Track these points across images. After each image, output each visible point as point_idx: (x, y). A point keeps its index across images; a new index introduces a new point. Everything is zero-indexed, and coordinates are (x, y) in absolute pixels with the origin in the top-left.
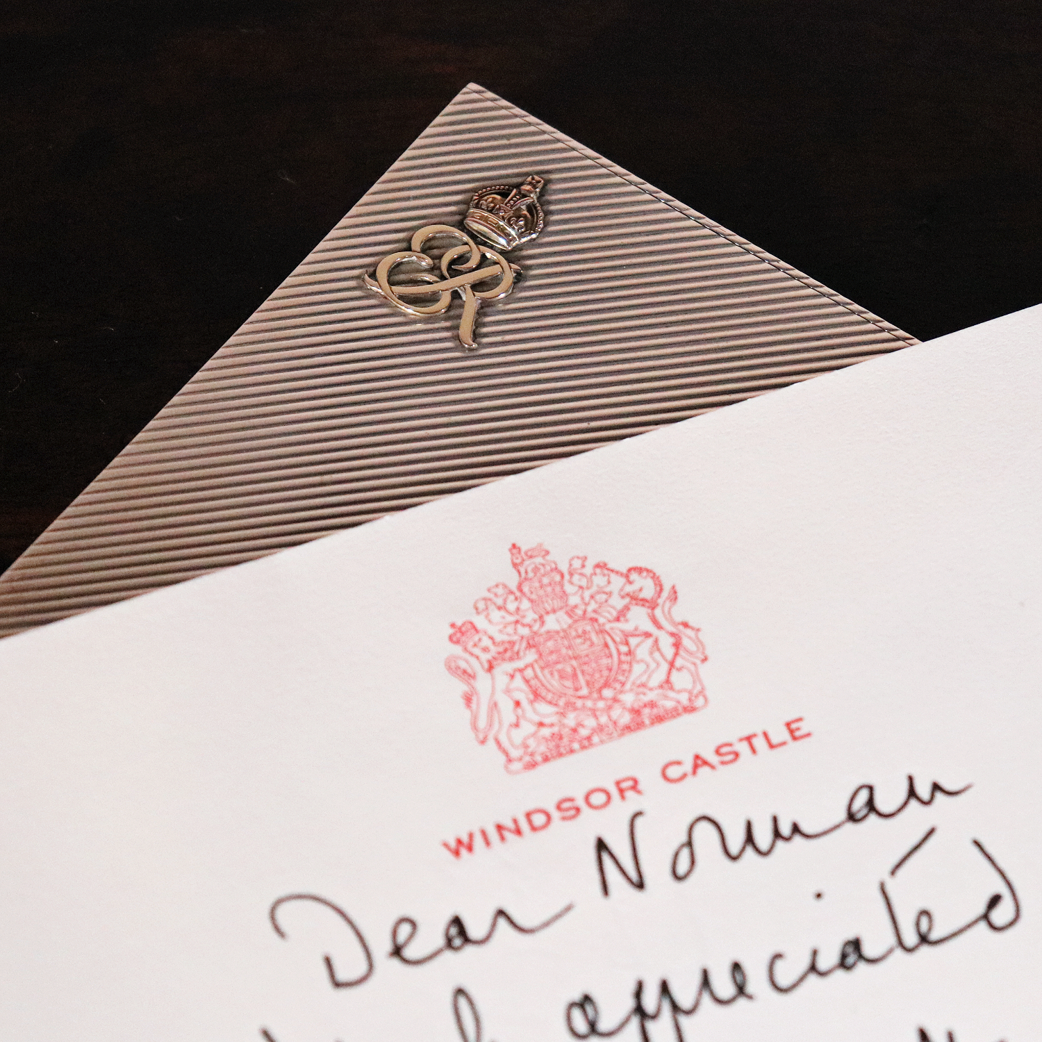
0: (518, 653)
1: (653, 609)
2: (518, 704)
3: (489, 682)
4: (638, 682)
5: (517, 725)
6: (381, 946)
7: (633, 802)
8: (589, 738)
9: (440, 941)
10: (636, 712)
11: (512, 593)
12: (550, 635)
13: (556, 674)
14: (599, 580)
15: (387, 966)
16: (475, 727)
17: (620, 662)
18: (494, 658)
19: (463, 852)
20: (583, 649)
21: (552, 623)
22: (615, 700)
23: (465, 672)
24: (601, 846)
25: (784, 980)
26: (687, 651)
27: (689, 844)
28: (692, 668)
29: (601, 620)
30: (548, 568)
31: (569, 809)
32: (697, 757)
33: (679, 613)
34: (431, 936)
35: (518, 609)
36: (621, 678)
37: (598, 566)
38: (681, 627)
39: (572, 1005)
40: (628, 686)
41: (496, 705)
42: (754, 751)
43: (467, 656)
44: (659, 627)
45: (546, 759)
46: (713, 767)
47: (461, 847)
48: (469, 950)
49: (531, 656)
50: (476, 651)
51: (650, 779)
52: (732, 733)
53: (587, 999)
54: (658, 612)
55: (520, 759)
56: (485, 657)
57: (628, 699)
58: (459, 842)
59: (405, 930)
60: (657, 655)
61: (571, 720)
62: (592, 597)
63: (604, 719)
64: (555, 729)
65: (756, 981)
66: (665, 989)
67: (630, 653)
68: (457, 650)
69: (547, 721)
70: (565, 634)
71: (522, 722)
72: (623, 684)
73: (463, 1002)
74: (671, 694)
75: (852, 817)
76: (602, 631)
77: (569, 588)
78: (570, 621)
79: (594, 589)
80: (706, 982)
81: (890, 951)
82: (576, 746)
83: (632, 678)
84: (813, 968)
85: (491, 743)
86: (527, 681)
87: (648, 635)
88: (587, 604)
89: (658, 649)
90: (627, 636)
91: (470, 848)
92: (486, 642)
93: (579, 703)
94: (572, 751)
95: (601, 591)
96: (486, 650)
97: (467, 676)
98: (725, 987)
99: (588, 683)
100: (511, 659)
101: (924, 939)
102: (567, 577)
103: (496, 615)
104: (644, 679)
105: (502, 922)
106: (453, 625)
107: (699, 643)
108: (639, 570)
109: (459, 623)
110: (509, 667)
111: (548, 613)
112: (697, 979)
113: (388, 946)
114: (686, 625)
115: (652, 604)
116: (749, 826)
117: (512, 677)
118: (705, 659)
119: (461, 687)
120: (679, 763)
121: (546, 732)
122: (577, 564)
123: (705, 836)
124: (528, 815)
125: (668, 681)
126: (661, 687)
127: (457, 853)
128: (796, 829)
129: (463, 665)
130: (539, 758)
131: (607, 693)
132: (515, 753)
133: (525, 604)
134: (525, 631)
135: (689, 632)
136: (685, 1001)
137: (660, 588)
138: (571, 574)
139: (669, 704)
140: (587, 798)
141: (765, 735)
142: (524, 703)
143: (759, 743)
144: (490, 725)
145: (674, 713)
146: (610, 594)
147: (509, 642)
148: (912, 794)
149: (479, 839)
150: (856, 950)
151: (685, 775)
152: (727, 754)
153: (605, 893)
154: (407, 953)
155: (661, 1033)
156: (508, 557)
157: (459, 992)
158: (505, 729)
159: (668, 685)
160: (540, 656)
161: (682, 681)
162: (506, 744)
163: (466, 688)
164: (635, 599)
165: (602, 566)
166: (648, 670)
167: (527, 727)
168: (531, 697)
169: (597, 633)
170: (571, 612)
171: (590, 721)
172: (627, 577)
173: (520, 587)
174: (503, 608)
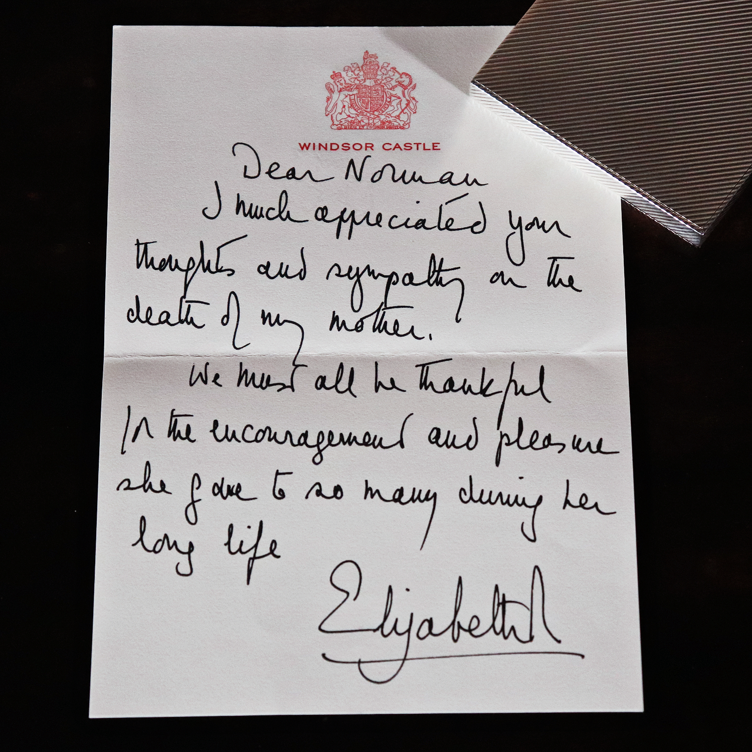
0: (352, 89)
1: (405, 89)
2: (344, 106)
3: (338, 95)
4: (388, 113)
5: (341, 114)
6: (265, 169)
7: (369, 152)
8: (363, 126)
9: (285, 174)
10: (383, 123)
11: (359, 67)
12: (366, 87)
13: (361, 101)
14: (391, 73)
15: (264, 176)
16: (326, 110)
17: (385, 104)
18: (343, 88)
19: (305, 148)
20: (375, 95)
21: (368, 83)
22: (378, 116)
23: (331, 89)
24: (352, 162)
25: (393, 225)
26: (410, 108)
27: (382, 172)
28: (409, 114)
29: (385, 87)
30: (375, 63)
31: (346, 147)
32: (397, 144)
33: (413, 94)
34: (282, 172)
35: (358, 74)
36: (383, 109)
37: (392, 68)
38: (411, 99)
39: (319, 208)
40: (384, 113)
41: (337, 104)
42: (418, 149)
43: (334, 84)
44: (404, 96)
45: (345, 128)
46: (401, 150)
47: (305, 147)
48: (293, 180)
49: (355, 92)
50: (338, 84)
51: (378, 146)
52: (412, 140)
53: (325, 208)
54: (406, 91)
55: (337, 125)
56: (340, 87)
57: (382, 117)
58: (305, 144)
59: (275, 166)
60: (399, 106)
61: (359, 119)
62: (386, 78)
63: (371, 122)
64: (353, 119)
65: (384, 222)
66: (353, 213)
67: (390, 102)
68: (332, 81)
69: (351, 115)
70: (370, 88)
71: (343, 113)
72: (383, 112)
73: (284, 195)
74: (398, 121)
75: (441, 181)
76: (383, 91)
77: (379, 73)
78: (374, 84)
79: (388, 76)
80: (367, 216)
81: (435, 227)
83: (387, 111)
84: (405, 224)
85: (330, 116)
86: (351, 100)
87: (399, 98)
88: (383, 80)
89: (400, 104)
90: (392, 95)
91: (307, 149)
92: (343, 82)
93: (365, 113)
95: (390, 77)
96: (341, 84)
97: (331, 91)
98: (373, 220)
99: (371, 108)
100: (348, 91)
101: (447, 227)
102: (380, 68)
103: (350, 73)
104: (391, 112)
105: (308, 174)
106: (334, 72)
107: (415, 106)
108: (407, 74)
109: (336, 72)
110: (346, 93)
111: (368, 79)
112: (364, 215)
113: (267, 170)
114: (414, 99)
115: (405, 88)
116: (405, 172)
117: (347, 96)
118: (415, 113)
119: (327, 94)
120: (391, 144)
121: (350, 119)
122: (386, 65)
123: (388, 171)
124: (331, 144)
125: (399, 116)
126: (395, 117)
127: (302, 149)
128: (420, 178)
129: (332, 87)
130: (343, 127)
131: (376, 113)
132: (336, 123)
133: (362, 73)
134: (357, 82)
135: (414, 101)
136: (358, 220)
137: (411, 82)
138: (382, 68)
139: (396, 124)
140: (353, 146)
141: (424, 144)
142: (346, 107)
143: (421, 147)
144: (332, 110)
145: (396, 128)
146: (392, 79)
147: (350, 84)
148: (466, 180)
149: (311, 146)
150: (421, 224)
151: (391, 149)
152: (408, 147)
153: (346, 178)
154: (273, 174)
155: (345, 227)
156: (363, 54)
157: (284, 192)
158: (336, 114)
159: (398, 117)
160: (359, 92)
161: (404, 117)
162: (334, 118)
163: (329, 95)
164: (400, 84)
165: (394, 69)
166: (394, 109)
167: (344, 116)
168: (350, 106)
169: (382, 91)
170: (376, 81)
171: (366, 121)
172: (401, 75)
173: (362, 66)
174: (353, 71)
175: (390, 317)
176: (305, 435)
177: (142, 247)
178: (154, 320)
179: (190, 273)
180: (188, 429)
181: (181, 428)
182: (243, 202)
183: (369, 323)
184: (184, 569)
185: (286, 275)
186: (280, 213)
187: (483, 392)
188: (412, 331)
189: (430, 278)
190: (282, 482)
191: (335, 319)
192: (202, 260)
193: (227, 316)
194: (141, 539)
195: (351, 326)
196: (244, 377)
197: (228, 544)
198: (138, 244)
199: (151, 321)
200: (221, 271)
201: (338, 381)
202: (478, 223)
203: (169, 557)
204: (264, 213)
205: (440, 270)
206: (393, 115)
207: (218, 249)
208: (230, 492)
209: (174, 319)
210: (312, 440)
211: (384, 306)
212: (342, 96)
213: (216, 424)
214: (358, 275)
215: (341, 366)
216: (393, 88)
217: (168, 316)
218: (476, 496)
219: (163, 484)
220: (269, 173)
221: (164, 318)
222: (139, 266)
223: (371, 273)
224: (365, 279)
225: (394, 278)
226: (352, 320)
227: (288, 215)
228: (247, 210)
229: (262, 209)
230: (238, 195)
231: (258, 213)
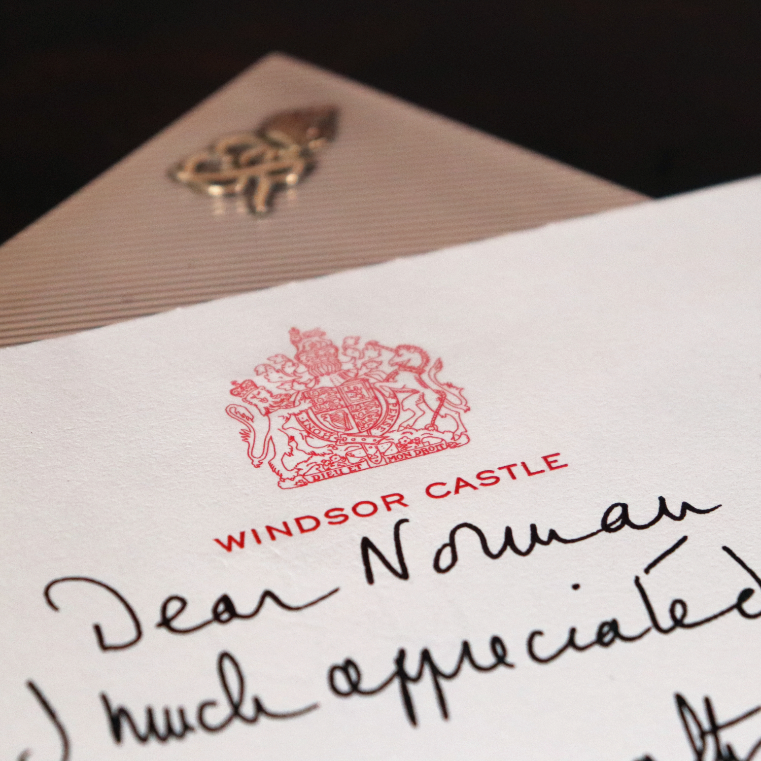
0: (294, 402)
1: (420, 374)
4: (405, 425)
5: (291, 454)
6: (150, 616)
7: (398, 513)
8: (358, 465)
9: (209, 615)
10: (403, 447)
11: (289, 360)
12: (323, 390)
14: (371, 353)
15: (154, 635)
16: (250, 455)
17: (389, 410)
18: (271, 406)
19: (234, 546)
20: (355, 400)
21: (325, 382)
22: (383, 437)
23: (243, 415)
24: (366, 544)
25: (540, 652)
26: (450, 403)
27: (452, 544)
28: (456, 416)
29: (372, 381)
30: (324, 344)
31: (336, 516)
32: (459, 480)
33: (443, 377)
34: (198, 613)
35: (295, 371)
36: (389, 421)
37: (370, 343)
38: (446, 387)
39: (333, 669)
40: (396, 427)
41: (271, 438)
42: (514, 477)
43: (246, 405)
44: (425, 385)
45: (317, 480)
46: (475, 488)
47: (233, 543)
48: (236, 622)
49: (305, 405)
50: (255, 401)
51: (414, 495)
52: (493, 463)
53: (349, 663)
54: (425, 377)
55: (292, 479)
56: (262, 405)
57: (396, 436)
58: (231, 539)
59: (174, 607)
60: (423, 406)
61: (341, 451)
62: (364, 364)
63: (372, 451)
64: (327, 458)
65: (516, 651)
66: (426, 656)
67: (398, 403)
68: (238, 400)
69: (317, 451)
70: (339, 390)
71: (295, 452)
72: (391, 426)
73: (227, 664)
74: (435, 434)
75: (606, 527)
76: (372, 388)
77: (342, 358)
78: (342, 381)
79: (366, 359)
80: (466, 650)
81: (647, 631)
82: (345, 470)
83: (399, 422)
84: (571, 643)
85: (265, 466)
86: (301, 423)
87: (415, 392)
88: (358, 369)
89: (424, 401)
90: (395, 392)
91: (241, 544)
92: (264, 394)
93: (349, 439)
94: (342, 474)
95: (371, 360)
96: (263, 400)
97: (246, 418)
98: (485, 656)
99: (357, 425)
100: (287, 407)
101: (678, 623)
102: (341, 351)
103: (274, 376)
104: (411, 422)
105: (268, 600)
106: (234, 383)
107: (461, 397)
108: (408, 348)
109: (240, 381)
110: (285, 412)
111: (322, 375)
112: (458, 650)
113: (158, 618)
114: (450, 385)
115: (418, 371)
116: (508, 532)
117: (288, 419)
118: (469, 409)
119: (238, 426)
120: (443, 484)
121: (318, 459)
122: (351, 342)
123: (466, 539)
124: (298, 521)
125: (433, 424)
126: (426, 428)
127: (229, 548)
128: (553, 535)
129: (242, 411)
130: (310, 479)
131: (376, 432)
132: (286, 475)
133: (302, 369)
134: (302, 388)
135: (453, 390)
136: (447, 667)
138: (345, 348)
139: (433, 441)
140: (354, 509)
141: (524, 464)
142: (298, 438)
143: (518, 471)
144: (265, 452)
145: (439, 448)
146: (381, 363)
147: (286, 395)
148: (663, 510)
149: (249, 537)
150: (613, 630)
151: (449, 493)
152: (488, 478)
153: (370, 580)
154: (176, 624)
155: (423, 692)
156: (287, 337)
157: (224, 656)
158: (279, 457)
159: (433, 428)
160: (314, 405)
161: (446, 425)
162: (279, 468)
163: (245, 427)
164: (403, 367)
165: (374, 344)
166: (414, 417)
167: (299, 456)
168: (305, 434)
169: (368, 390)
170: (344, 375)
171: (360, 453)
172: (397, 351)
173: (298, 357)
174: (281, 371)
182: (123, 712)
186: (234, 705)
202: (747, 594)
204: (192, 719)
205: (715, 729)
206: (421, 424)
212: (277, 419)
216: (390, 377)
220: (166, 622)
227: (259, 708)
228: (142, 727)
229: (182, 713)
230: (105, 699)
231: (177, 725)
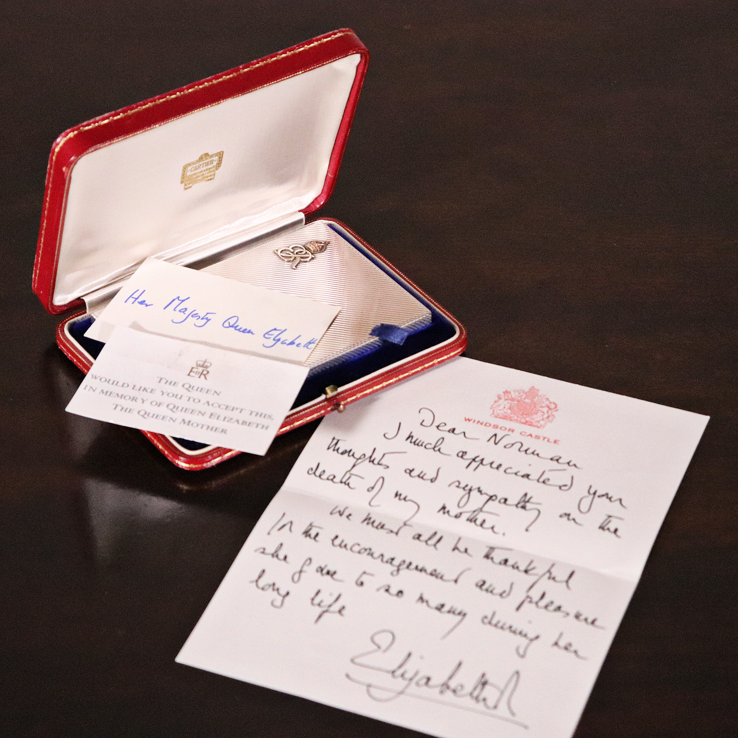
0: (514, 401)
3: (503, 401)
6: (436, 423)
7: (510, 433)
8: (512, 420)
9: (448, 429)
10: (527, 422)
11: (524, 392)
12: (524, 402)
13: (518, 408)
14: (544, 400)
15: (433, 427)
16: (492, 406)
17: (533, 413)
18: (509, 399)
20: (528, 407)
21: (526, 401)
22: (525, 418)
24: (495, 435)
25: (507, 471)
26: (549, 419)
27: (513, 444)
28: (547, 422)
29: (537, 405)
30: (536, 393)
31: (496, 427)
32: (531, 434)
33: (554, 413)
34: (447, 428)
35: (522, 395)
39: (462, 451)
41: (500, 405)
42: (543, 440)
43: (503, 396)
44: (548, 412)
45: (500, 418)
46: (532, 437)
48: (452, 434)
49: (516, 403)
50: (506, 396)
51: (517, 432)
52: (542, 435)
53: (466, 452)
54: (550, 411)
55: (495, 415)
57: (528, 419)
58: (469, 419)
59: (443, 425)
61: (512, 415)
62: (540, 401)
63: (519, 419)
64: (507, 415)
65: (502, 469)
66: (482, 460)
67: (537, 413)
68: (503, 394)
69: (507, 413)
70: (527, 403)
72: (529, 416)
73: (441, 439)
75: (551, 459)
76: (535, 407)
77: (537, 398)
78: (530, 402)
79: (542, 401)
80: (492, 463)
81: (534, 480)
82: (509, 419)
83: (532, 417)
84: (516, 474)
85: (492, 410)
86: (511, 405)
87: (544, 413)
88: (537, 402)
89: (543, 416)
90: (539, 410)
91: (469, 421)
92: (510, 396)
94: (507, 420)
96: (508, 397)
97: (500, 398)
98: (495, 465)
99: (522, 412)
100: (512, 401)
101: (544, 482)
102: (538, 396)
103: (517, 393)
105: (463, 434)
106: (506, 390)
107: (553, 419)
108: (554, 403)
109: (508, 391)
110: (509, 401)
111: (527, 399)
112: (490, 462)
113: (437, 425)
114: (553, 416)
115: (550, 409)
116: (529, 449)
117: (509, 403)
118: (551, 422)
119: (497, 399)
120: (526, 433)
121: (505, 414)
122: (543, 395)
123: (518, 445)
124: (487, 423)
127: (466, 420)
128: (538, 454)
129: (501, 397)
131: (524, 416)
133: (525, 395)
134: (520, 399)
136: (485, 463)
137: (556, 407)
138: (540, 396)
139: (535, 424)
140: (501, 427)
141: (549, 439)
142: (506, 408)
143: (546, 439)
144: (496, 407)
145: (534, 426)
146: (544, 403)
147: (514, 398)
148: (568, 463)
149: (473, 421)
150: (527, 476)
151: (525, 435)
152: (537, 437)
153: (488, 441)
154: (440, 428)
155: (474, 465)
156: (530, 387)
157: (443, 438)
158: (498, 409)
159: (538, 422)
160: (518, 403)
161: (542, 423)
162: (495, 412)
164: (548, 407)
165: (547, 399)
166: (537, 417)
167: (502, 412)
168: (509, 408)
170: (532, 401)
171: (516, 418)
172: (550, 403)
173: (526, 393)
174: (519, 394)
175: (480, 517)
176: (393, 559)
177: (335, 441)
178: (324, 476)
179: (360, 461)
180: (317, 535)
181: (313, 533)
182: (412, 437)
183: (465, 516)
184: (278, 603)
185: (422, 478)
186: (435, 447)
187: (526, 571)
188: (493, 528)
189: (519, 503)
190: (364, 578)
191: (444, 508)
192: (371, 457)
193: (373, 488)
194: (257, 581)
195: (453, 513)
196: (368, 520)
197: (313, 599)
198: (334, 439)
199: (322, 477)
200: (381, 465)
201: (430, 539)
202: (565, 486)
203: (271, 594)
204: (424, 445)
205: (528, 502)
207: (384, 455)
208: (328, 573)
209: (337, 480)
210: (396, 562)
211: (481, 510)
212: (506, 402)
213: (337, 537)
214: (470, 490)
215: (435, 533)
216: (542, 407)
217: (334, 477)
218: (494, 622)
219: (285, 557)
220: (438, 427)
221: (331, 477)
222: (328, 448)
223: (480, 491)
224: (475, 493)
225: (494, 498)
226: (454, 511)
227: (439, 450)
228: (413, 440)
229: (423, 443)
230: (411, 433)
231: (420, 444)
